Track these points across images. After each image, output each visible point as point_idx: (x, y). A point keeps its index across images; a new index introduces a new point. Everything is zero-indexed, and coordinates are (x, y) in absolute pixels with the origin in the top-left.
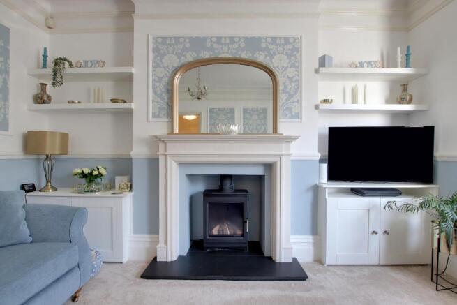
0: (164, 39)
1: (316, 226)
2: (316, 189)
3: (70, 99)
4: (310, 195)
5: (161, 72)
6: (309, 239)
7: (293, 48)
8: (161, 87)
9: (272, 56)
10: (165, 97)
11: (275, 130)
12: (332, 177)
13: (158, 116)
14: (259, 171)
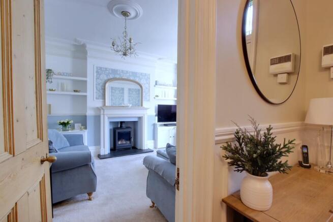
0: (101, 68)
1: (154, 137)
2: (154, 125)
3: (51, 88)
4: (152, 127)
5: (99, 81)
6: (153, 141)
7: (147, 77)
8: (100, 87)
9: (141, 79)
10: (101, 91)
11: (142, 105)
12: (159, 120)
13: (98, 99)
14: (136, 120)
